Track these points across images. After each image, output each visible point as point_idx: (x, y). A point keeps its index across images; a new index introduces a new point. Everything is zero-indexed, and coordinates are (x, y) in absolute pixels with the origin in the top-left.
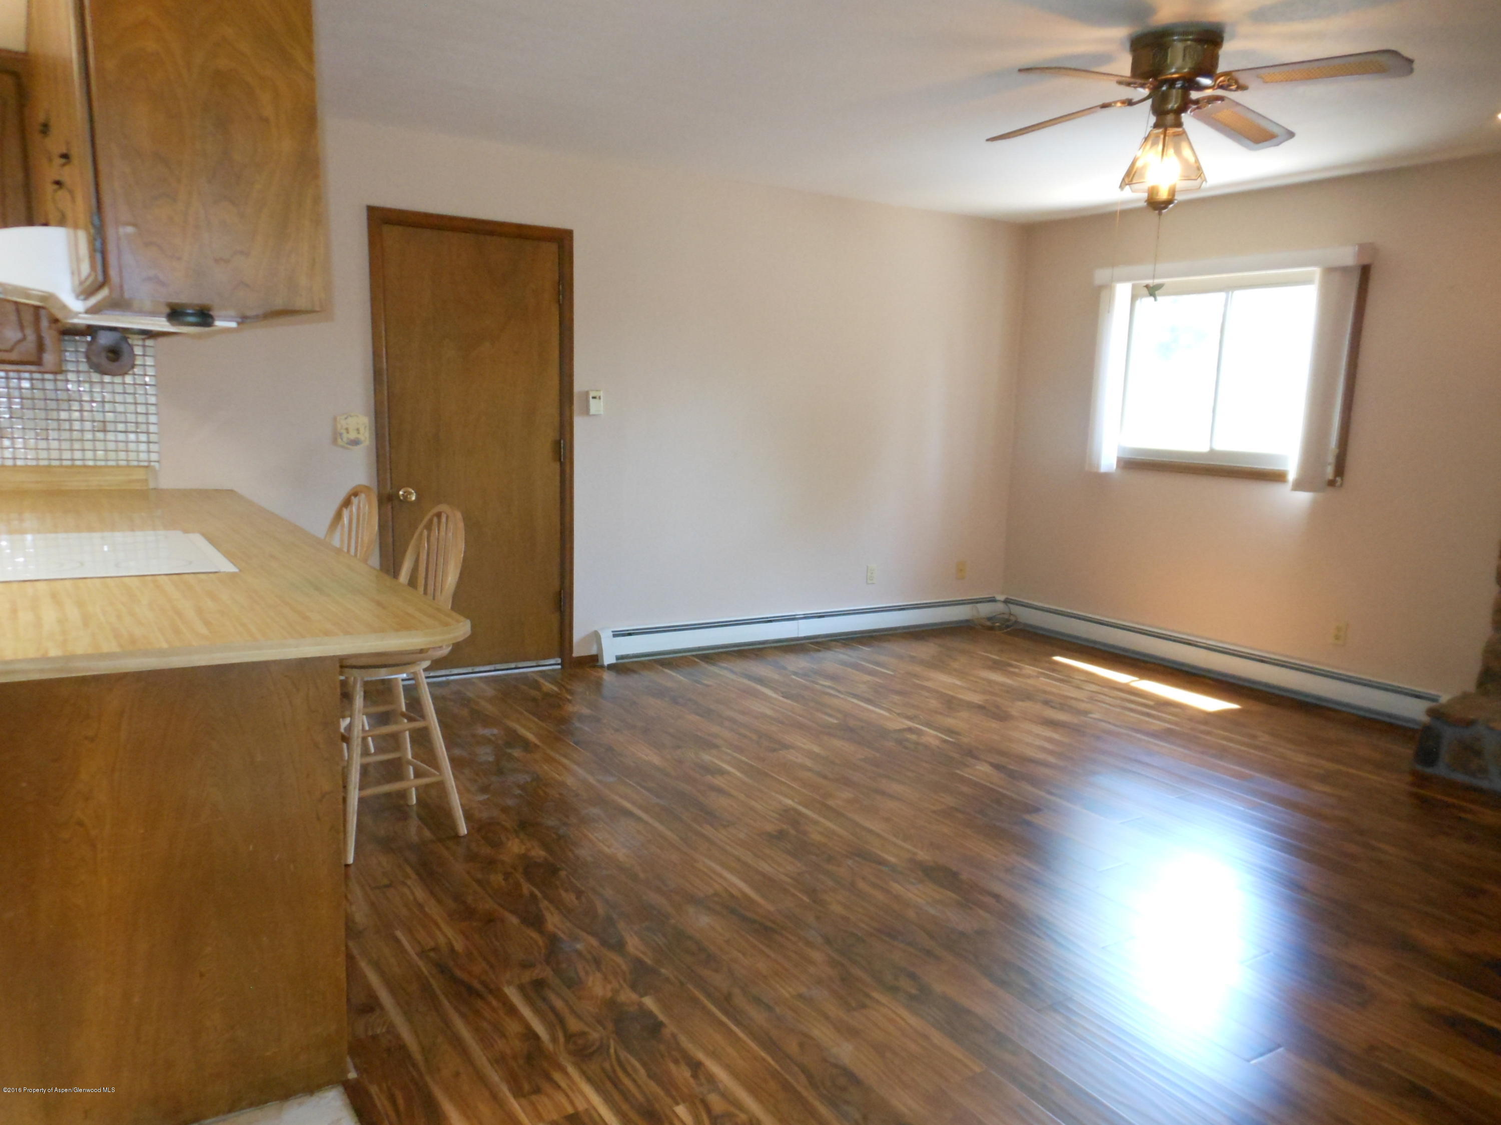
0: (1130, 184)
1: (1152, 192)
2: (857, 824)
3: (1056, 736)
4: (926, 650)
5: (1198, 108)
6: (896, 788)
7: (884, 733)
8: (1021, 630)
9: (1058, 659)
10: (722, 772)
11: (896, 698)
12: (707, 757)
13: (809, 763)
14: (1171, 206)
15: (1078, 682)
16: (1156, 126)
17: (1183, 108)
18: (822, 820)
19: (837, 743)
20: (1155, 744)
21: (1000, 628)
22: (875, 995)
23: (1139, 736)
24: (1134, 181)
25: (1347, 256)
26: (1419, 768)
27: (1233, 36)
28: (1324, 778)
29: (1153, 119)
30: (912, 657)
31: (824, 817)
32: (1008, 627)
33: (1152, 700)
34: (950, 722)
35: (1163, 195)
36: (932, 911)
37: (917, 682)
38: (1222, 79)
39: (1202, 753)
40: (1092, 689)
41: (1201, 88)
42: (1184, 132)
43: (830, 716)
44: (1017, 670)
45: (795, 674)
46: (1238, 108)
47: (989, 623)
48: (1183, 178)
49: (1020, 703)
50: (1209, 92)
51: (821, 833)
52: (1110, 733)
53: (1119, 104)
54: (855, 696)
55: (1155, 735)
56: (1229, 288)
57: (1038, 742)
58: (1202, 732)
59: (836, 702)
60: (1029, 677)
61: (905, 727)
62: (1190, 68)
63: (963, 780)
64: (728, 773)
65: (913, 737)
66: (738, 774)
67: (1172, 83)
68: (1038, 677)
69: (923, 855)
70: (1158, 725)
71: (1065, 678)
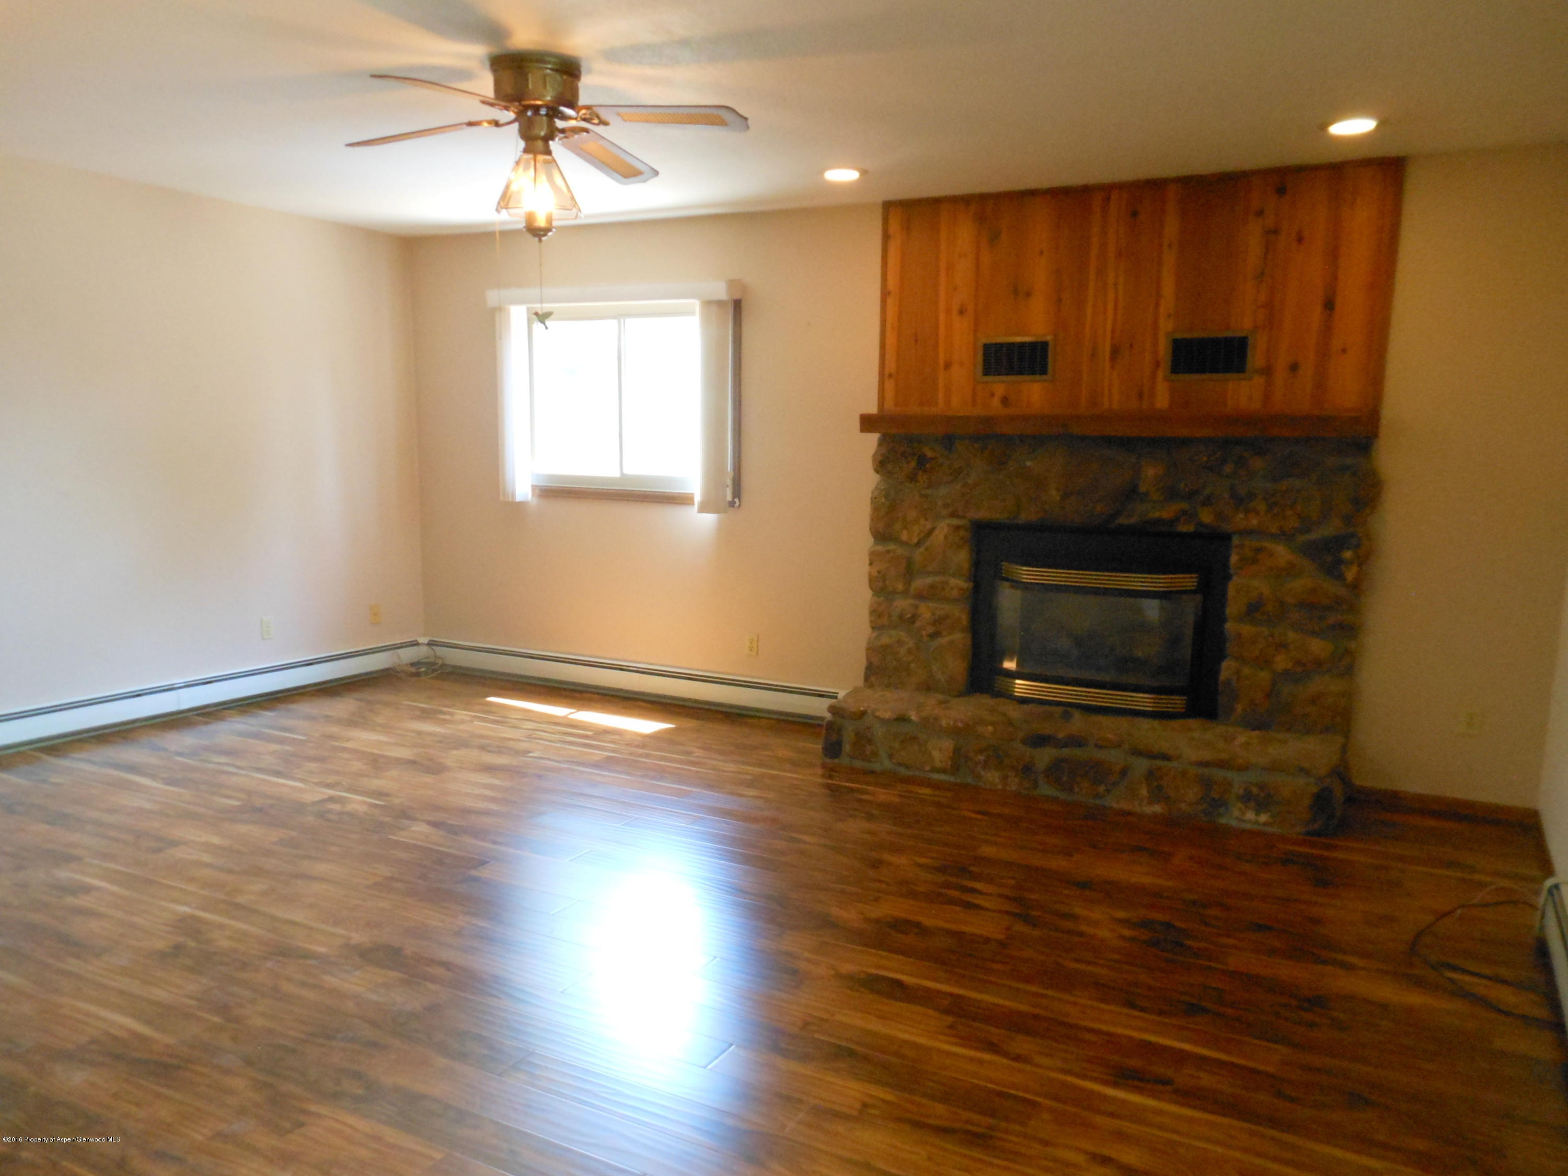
0: (507, 207)
1: (530, 218)
2: (273, 918)
3: (497, 782)
4: (343, 706)
5: (566, 137)
6: (322, 868)
7: (300, 808)
8: (451, 673)
9: (491, 699)
10: (87, 889)
11: (312, 766)
12: (64, 874)
13: (207, 858)
14: (550, 234)
15: (515, 721)
16: (526, 151)
17: (550, 137)
18: (232, 923)
19: (243, 828)
20: (597, 774)
21: (426, 673)
22: (313, 1108)
23: (581, 768)
24: (510, 206)
25: (720, 291)
26: (828, 760)
27: (590, 71)
28: (750, 784)
29: (522, 144)
30: (327, 717)
31: (234, 918)
32: (434, 671)
33: (591, 731)
34: (376, 783)
35: (541, 222)
36: (374, 997)
37: (337, 744)
38: (583, 111)
39: (642, 776)
40: (529, 727)
41: (565, 118)
42: (554, 161)
43: (229, 797)
44: (447, 717)
45: (181, 754)
46: (602, 142)
47: (413, 670)
48: (560, 208)
49: (454, 752)
50: (573, 123)
51: (230, 938)
52: (552, 770)
53: (485, 124)
54: (259, 770)
55: (596, 765)
56: (620, 316)
57: (477, 791)
58: (641, 755)
59: (235, 779)
60: (462, 722)
61: (326, 797)
62: (552, 97)
63: (397, 844)
64: (97, 889)
65: (336, 807)
66: (115, 888)
67: (536, 109)
68: (472, 722)
69: (358, 938)
70: (599, 755)
71: (501, 719)
